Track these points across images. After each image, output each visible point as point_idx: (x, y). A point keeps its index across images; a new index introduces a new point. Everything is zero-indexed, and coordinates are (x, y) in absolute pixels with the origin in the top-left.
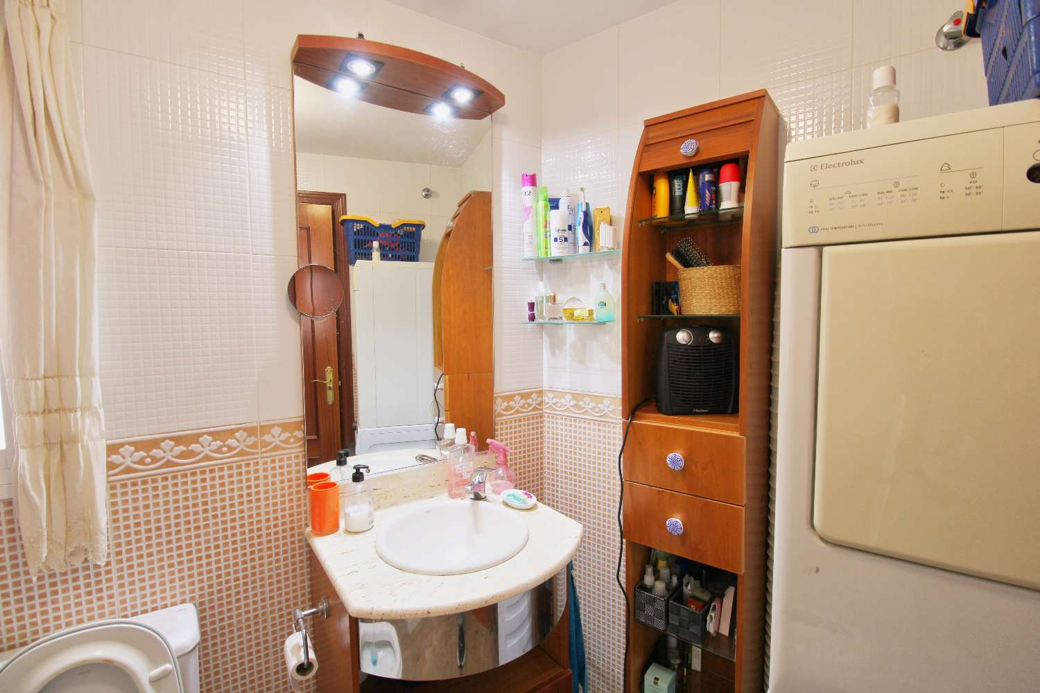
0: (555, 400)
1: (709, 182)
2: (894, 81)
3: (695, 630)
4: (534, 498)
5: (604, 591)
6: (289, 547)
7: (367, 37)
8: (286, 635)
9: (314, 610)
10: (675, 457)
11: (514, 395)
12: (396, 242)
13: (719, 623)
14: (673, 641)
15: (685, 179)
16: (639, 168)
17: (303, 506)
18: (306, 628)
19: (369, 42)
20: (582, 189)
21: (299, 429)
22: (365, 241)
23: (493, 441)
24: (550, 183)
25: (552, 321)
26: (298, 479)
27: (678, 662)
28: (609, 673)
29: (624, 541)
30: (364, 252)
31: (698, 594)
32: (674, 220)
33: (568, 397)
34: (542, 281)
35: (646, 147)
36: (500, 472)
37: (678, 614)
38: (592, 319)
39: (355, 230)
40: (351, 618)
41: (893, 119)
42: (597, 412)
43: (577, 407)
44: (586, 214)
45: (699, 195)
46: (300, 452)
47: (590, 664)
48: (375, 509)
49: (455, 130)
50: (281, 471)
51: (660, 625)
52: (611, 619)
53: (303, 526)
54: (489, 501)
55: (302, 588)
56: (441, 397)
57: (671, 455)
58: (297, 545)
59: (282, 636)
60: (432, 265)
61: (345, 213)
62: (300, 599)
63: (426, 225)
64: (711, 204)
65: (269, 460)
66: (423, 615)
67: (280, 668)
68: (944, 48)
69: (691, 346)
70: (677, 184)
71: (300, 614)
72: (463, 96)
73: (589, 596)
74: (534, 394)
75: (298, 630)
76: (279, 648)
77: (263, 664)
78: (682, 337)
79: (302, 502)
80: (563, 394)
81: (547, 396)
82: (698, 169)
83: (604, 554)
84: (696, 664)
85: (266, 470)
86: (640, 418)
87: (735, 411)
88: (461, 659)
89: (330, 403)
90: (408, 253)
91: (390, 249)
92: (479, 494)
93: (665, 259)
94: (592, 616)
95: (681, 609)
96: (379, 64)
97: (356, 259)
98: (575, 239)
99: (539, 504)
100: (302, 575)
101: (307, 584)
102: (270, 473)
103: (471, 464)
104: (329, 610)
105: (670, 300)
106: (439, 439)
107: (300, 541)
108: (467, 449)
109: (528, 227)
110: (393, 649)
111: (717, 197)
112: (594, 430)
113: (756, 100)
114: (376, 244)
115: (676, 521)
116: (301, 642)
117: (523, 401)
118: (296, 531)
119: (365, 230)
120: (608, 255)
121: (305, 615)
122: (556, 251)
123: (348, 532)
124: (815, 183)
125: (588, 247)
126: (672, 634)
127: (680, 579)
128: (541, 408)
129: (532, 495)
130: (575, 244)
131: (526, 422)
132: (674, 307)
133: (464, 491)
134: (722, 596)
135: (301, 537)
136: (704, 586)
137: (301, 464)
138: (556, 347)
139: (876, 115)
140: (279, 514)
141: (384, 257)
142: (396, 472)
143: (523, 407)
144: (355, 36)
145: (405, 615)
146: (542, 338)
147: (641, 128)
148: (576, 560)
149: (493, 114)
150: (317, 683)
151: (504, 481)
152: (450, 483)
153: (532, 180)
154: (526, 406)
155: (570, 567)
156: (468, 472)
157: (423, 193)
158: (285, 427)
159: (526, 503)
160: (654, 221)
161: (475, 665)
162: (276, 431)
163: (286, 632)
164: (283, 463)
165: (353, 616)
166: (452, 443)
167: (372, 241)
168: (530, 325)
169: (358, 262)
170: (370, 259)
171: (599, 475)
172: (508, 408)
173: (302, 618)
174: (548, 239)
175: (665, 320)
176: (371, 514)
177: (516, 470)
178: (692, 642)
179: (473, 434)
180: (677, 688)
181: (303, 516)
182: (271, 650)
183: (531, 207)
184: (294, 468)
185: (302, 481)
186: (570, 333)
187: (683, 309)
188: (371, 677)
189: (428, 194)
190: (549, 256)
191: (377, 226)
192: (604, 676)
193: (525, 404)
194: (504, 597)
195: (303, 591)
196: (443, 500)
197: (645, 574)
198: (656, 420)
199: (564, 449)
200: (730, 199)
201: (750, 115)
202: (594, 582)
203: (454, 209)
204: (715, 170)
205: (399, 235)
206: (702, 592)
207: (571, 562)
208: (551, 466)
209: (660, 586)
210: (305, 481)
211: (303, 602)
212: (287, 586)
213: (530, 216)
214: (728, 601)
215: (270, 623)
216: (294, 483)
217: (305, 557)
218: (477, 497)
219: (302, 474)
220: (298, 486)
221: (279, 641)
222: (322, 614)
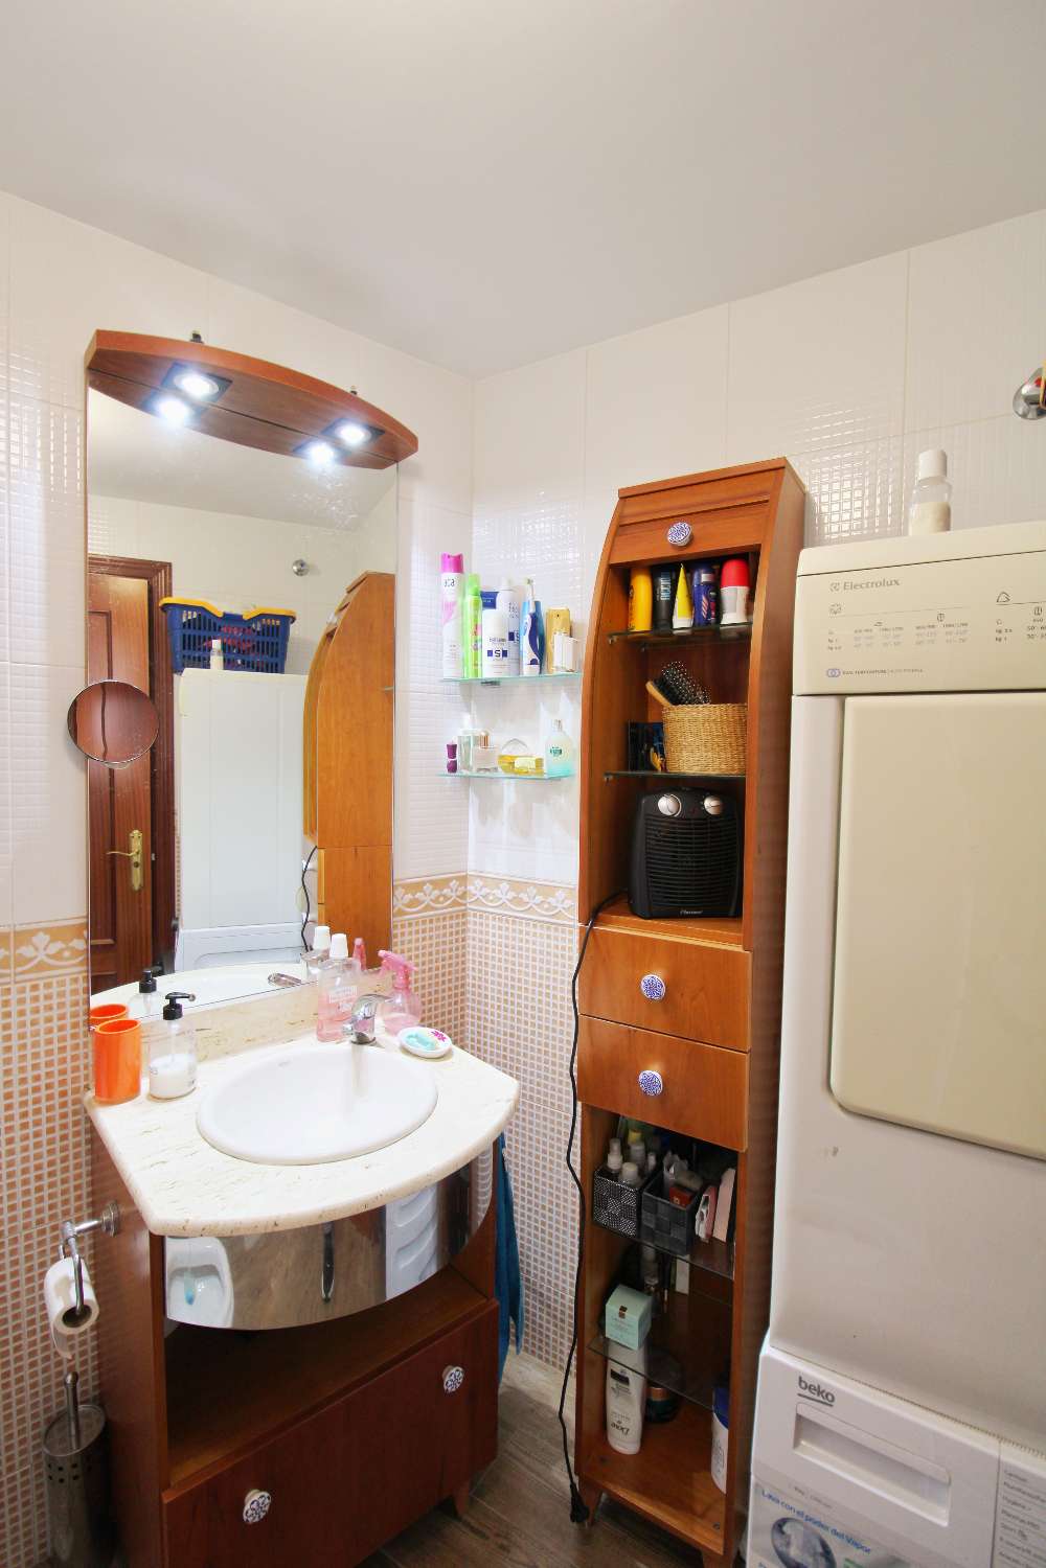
0: (485, 891)
1: (706, 584)
2: (945, 469)
3: (678, 1234)
4: (449, 1041)
5: (551, 1178)
6: (57, 1123)
7: (208, 341)
8: (49, 1263)
9: (95, 1222)
10: (654, 979)
11: (424, 883)
12: (249, 641)
13: (712, 1223)
14: (649, 1253)
15: (674, 577)
16: (609, 559)
17: (81, 1058)
18: (81, 1250)
19: (207, 348)
20: (529, 582)
21: (80, 936)
22: (199, 637)
23: (389, 953)
24: (483, 570)
25: (482, 773)
26: (75, 1015)
27: (656, 1281)
28: (556, 1301)
29: (579, 1104)
30: (197, 655)
31: (685, 1181)
32: (659, 636)
33: (505, 886)
34: (469, 711)
35: (621, 528)
36: (398, 1001)
37: (655, 1211)
38: (542, 773)
39: (184, 620)
40: (151, 1235)
41: (941, 524)
42: (547, 910)
43: (517, 901)
44: (535, 619)
45: (694, 603)
46: (80, 973)
47: (528, 1288)
48: (200, 1061)
49: (340, 485)
50: (48, 1003)
51: (628, 1228)
52: (562, 1220)
53: (82, 1089)
54: (379, 1046)
55: (77, 1188)
56: (312, 881)
57: (647, 978)
58: (70, 1119)
59: (43, 1265)
60: (304, 679)
61: (169, 593)
62: (73, 1205)
63: (297, 618)
64: (709, 615)
65: (28, 985)
66: (266, 1227)
67: (37, 1315)
68: (1024, 416)
69: (677, 818)
70: (664, 583)
71: (72, 1229)
72: (354, 435)
73: (530, 1186)
74: (454, 881)
75: (67, 1255)
76: (36, 1284)
77: (9, 1309)
78: (666, 804)
79: (81, 1051)
80: (497, 881)
81: (474, 885)
82: (693, 564)
83: (552, 1122)
84: (682, 1284)
85: (21, 1001)
86: (606, 923)
87: (738, 915)
88: (327, 1291)
89: (137, 887)
90: (266, 658)
91: (239, 652)
92: (363, 1035)
93: (646, 692)
94: (533, 1216)
95: (659, 1204)
96: (223, 380)
97: (184, 666)
98: (519, 653)
99: (457, 1050)
100: (77, 1166)
101: (85, 1180)
102: (28, 1006)
103: (354, 989)
104: (118, 1222)
105: (652, 750)
106: (308, 948)
107: (75, 1113)
108: (349, 966)
109: (449, 631)
110: (220, 1279)
111: (717, 607)
112: (541, 936)
113: (773, 473)
114: (216, 644)
115: (652, 1074)
116: (72, 1274)
117: (436, 892)
118: (69, 1098)
119: (200, 620)
120: (564, 680)
121: (79, 1232)
122: (489, 669)
123: (154, 1098)
124: (836, 608)
125: (537, 667)
126: (649, 1244)
127: (659, 1159)
128: (464, 902)
129: (445, 1035)
130: (519, 661)
131: (441, 924)
132: (657, 761)
133: (340, 1031)
134: (717, 1183)
135: (77, 1107)
136: (693, 1168)
137: (81, 991)
138: (487, 811)
139: (921, 517)
140: (43, 1071)
141: (229, 664)
142: (237, 1002)
143: (436, 900)
144: (187, 337)
145: (238, 1229)
146: (468, 799)
147: (614, 501)
148: (511, 1131)
149: (400, 463)
150: (97, 1337)
151: (403, 1014)
152: (321, 1018)
153: (457, 564)
154: (441, 899)
155: (498, 1144)
156: (348, 1001)
157: (295, 568)
158: (56, 934)
159: (437, 1049)
160: (630, 636)
161: (349, 1301)
162: (42, 939)
163: (48, 1258)
164: (50, 991)
165: (156, 1233)
166: (325, 956)
167: (210, 639)
168: (450, 778)
169: (187, 671)
170: (207, 666)
171: (548, 1004)
172: (414, 903)
173: (75, 1236)
174: (479, 652)
175: (644, 778)
176: (192, 1070)
177: (423, 996)
178: (676, 1253)
179: (358, 941)
180: (653, 1320)
181: (82, 1073)
182: (23, 1287)
183: (454, 604)
184: (69, 999)
185: (82, 1018)
186: (509, 792)
187: (669, 763)
188: (183, 1326)
189: (302, 569)
190: (479, 677)
191: (221, 616)
192: (549, 1306)
193: (439, 897)
194: (394, 1196)
195: (79, 1192)
196: (308, 1045)
197: (609, 1152)
198: (627, 924)
199: (497, 964)
200: (735, 611)
201: (765, 493)
202: (537, 1164)
203: (339, 596)
204: (715, 567)
205: (254, 631)
206: (690, 1178)
207: (502, 1135)
208: (477, 990)
209: (630, 1170)
210: (86, 1018)
211: (78, 1209)
212: (51, 1185)
213: (453, 616)
214: (726, 1191)
215: (22, 1244)
216: (69, 1021)
217: (83, 1138)
218: (362, 1040)
219: (82, 1008)
220: (75, 1025)
221: (36, 1273)
222: (108, 1229)
